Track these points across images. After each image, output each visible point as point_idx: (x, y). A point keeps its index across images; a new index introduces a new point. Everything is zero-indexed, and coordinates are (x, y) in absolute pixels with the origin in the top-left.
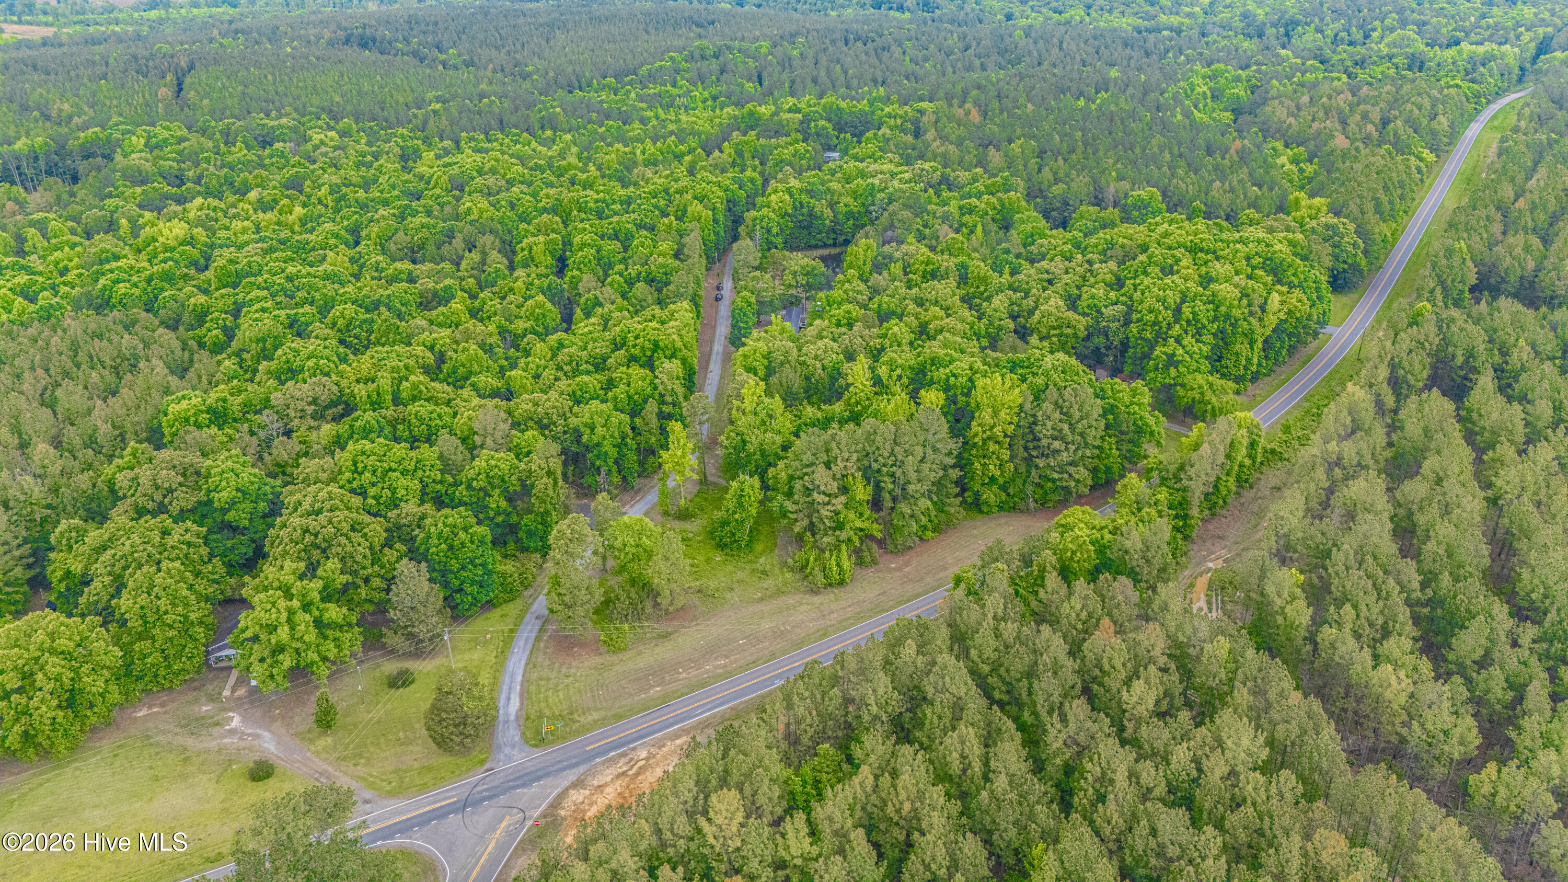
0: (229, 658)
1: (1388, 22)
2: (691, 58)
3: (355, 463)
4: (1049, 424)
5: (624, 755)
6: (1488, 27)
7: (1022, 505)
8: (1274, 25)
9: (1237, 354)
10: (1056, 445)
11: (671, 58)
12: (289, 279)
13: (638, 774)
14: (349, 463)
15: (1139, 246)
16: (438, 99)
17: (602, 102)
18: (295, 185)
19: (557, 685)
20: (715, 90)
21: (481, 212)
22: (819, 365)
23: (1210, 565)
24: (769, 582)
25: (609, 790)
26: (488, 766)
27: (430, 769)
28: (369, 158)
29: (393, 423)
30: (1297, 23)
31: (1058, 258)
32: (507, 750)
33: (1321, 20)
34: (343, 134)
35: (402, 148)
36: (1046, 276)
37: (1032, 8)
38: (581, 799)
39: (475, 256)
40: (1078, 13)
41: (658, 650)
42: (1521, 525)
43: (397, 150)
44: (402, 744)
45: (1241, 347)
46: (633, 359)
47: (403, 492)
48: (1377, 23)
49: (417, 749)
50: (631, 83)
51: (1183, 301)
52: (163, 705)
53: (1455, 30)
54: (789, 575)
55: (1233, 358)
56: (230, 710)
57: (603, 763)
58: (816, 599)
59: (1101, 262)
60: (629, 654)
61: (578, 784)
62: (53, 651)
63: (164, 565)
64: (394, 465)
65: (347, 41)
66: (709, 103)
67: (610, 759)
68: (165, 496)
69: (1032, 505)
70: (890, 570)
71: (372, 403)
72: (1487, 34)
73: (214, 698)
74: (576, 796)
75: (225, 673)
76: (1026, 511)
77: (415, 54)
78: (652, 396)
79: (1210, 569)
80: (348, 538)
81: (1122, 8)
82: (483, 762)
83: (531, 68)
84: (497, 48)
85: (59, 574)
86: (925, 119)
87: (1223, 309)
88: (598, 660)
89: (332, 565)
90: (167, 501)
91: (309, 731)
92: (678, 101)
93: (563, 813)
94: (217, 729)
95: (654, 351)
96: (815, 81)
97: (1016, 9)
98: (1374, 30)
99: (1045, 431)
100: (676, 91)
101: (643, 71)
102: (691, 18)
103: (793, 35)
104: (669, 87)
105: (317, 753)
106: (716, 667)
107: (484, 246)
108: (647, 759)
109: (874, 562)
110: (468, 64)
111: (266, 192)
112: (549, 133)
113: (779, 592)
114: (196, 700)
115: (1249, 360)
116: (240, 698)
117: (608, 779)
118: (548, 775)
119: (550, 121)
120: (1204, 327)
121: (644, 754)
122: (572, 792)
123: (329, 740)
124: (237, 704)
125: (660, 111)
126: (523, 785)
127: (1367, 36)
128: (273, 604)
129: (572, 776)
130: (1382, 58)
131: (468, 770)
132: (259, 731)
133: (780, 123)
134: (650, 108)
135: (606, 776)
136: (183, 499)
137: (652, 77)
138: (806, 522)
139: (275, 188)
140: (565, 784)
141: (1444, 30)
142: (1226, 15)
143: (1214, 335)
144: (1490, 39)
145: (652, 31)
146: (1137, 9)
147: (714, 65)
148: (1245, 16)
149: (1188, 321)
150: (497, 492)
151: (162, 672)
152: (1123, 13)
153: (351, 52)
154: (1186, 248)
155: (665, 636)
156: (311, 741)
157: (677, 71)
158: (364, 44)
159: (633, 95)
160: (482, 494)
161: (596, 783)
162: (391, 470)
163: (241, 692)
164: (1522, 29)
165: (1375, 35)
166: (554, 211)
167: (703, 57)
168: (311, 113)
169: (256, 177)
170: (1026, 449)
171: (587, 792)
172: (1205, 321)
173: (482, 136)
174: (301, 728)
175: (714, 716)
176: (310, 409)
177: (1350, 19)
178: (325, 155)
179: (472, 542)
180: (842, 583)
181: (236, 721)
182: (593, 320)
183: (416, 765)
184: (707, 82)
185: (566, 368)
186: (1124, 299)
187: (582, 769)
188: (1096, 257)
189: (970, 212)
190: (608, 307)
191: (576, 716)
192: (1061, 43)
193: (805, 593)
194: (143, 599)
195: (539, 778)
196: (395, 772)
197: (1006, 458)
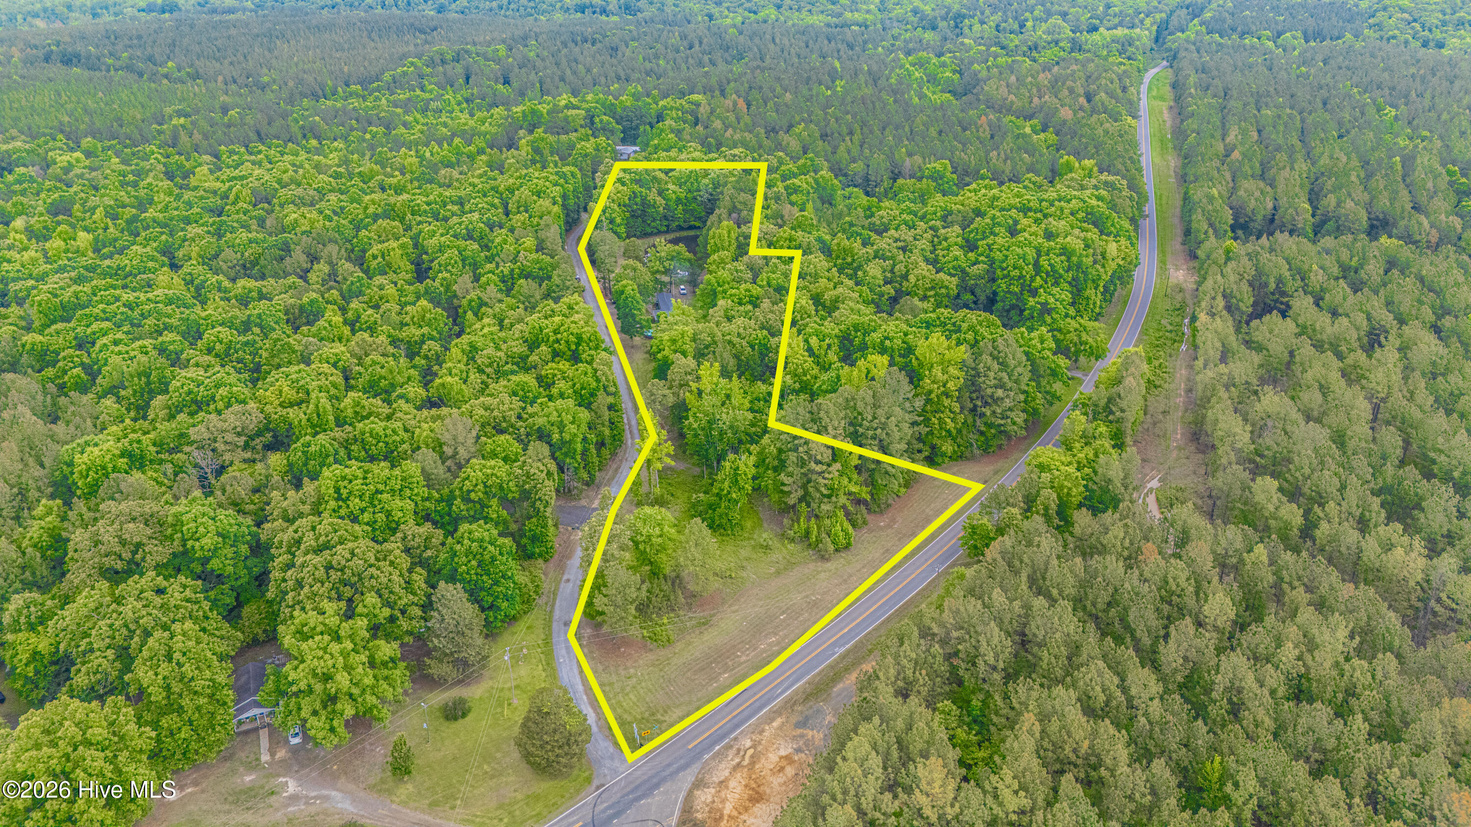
0: (254, 719)
1: (1036, 13)
2: (431, 63)
3: (337, 490)
4: (992, 374)
5: (729, 747)
6: (1115, 15)
7: (967, 454)
8: (944, 18)
9: (1088, 299)
10: (1000, 393)
11: (412, 64)
12: (129, 306)
13: (753, 763)
14: (331, 491)
15: (973, 211)
16: (180, 114)
17: (354, 109)
18: (60, 209)
19: (623, 689)
20: (466, 93)
21: (312, 222)
22: (744, 343)
23: (1149, 486)
24: (776, 556)
25: (732, 784)
26: (596, 783)
27: (537, 798)
28: (131, 177)
29: (346, 444)
30: (964, 17)
31: (903, 227)
32: (608, 763)
33: (982, 13)
34: (88, 154)
35: (165, 165)
36: (900, 244)
37: (728, 9)
38: (709, 799)
39: (322, 268)
40: (771, 13)
41: (706, 637)
42: (1403, 418)
43: (161, 167)
44: (492, 777)
45: (1090, 292)
46: (556, 354)
47: (400, 514)
48: (1027, 14)
49: (512, 779)
50: (378, 89)
51: (1039, 255)
52: (196, 783)
53: (1091, 18)
54: (792, 546)
55: (1084, 303)
56: (279, 776)
57: (713, 758)
58: (828, 565)
59: (944, 228)
60: (679, 646)
61: (700, 783)
62: (88, 743)
63: (177, 627)
64: (381, 487)
65: (47, 59)
66: (465, 105)
67: (718, 753)
68: (134, 553)
69: (977, 452)
70: (882, 529)
71: (313, 426)
72: (1116, 21)
73: (254, 765)
74: (704, 796)
75: (253, 736)
76: (972, 458)
77: (129, 68)
78: (598, 388)
79: (1151, 489)
80: (378, 569)
81: (809, 7)
82: (589, 780)
83: (266, 79)
84: (217, 60)
85: (25, 657)
86: (701, 109)
87: (1074, 259)
88: (651, 656)
89: (371, 599)
90: (138, 557)
91: (383, 781)
92: (433, 105)
93: (699, 816)
94: (273, 798)
95: (578, 344)
96: (562, 79)
97: (715, 11)
98: (1027, 20)
99: (988, 383)
100: (427, 96)
101: (387, 76)
102: (412, 25)
103: (525, 38)
104: (418, 92)
105: (404, 803)
106: (769, 645)
107: (330, 256)
108: (754, 746)
109: (865, 523)
110: (195, 76)
111: (33, 221)
112: (314, 142)
113: (790, 565)
114: (234, 771)
115: (1094, 303)
116: (282, 761)
117: (726, 773)
118: (663, 780)
119: (311, 130)
120: (1061, 277)
121: (748, 743)
122: (697, 793)
123: (410, 787)
124: (285, 767)
125: (418, 116)
126: (644, 796)
127: (1022, 26)
128: (325, 650)
129: (688, 777)
130: (1049, 43)
131: (578, 791)
132: (325, 792)
133: (566, 119)
134: (406, 112)
135: (722, 771)
136: (158, 553)
137: (396, 83)
138: (800, 493)
139: (41, 215)
140: (687, 786)
141: (1083, 19)
142: (898, 11)
143: (1070, 283)
144: (1121, 24)
145: (377, 38)
146: (822, 8)
147: (459, 69)
148: (915, 12)
149: (1047, 273)
150: (494, 502)
151: (194, 746)
152: (810, 11)
153: (56, 70)
154: (1017, 209)
155: (705, 624)
156: (390, 792)
157: (421, 77)
158: (68, 60)
159: (384, 101)
160: (478, 506)
161: (716, 779)
162: (378, 492)
163: (281, 754)
164: (1142, 15)
165: (1029, 24)
166: (386, 216)
167: (443, 62)
168: (45, 135)
169: (14, 205)
170: (972, 399)
171: (713, 791)
172: (1061, 271)
173: (243, 150)
174: (372, 780)
175: (796, 692)
176: (241, 441)
177: (1005, 12)
178: (81, 176)
179: (501, 554)
180: (847, 547)
181: (292, 787)
182: (486, 321)
183: (519, 796)
184: (456, 85)
185: (489, 370)
186: (982, 258)
187: (695, 768)
188: (939, 224)
189: (796, 191)
190: (498, 307)
191: (659, 716)
192: (773, 39)
193: (815, 561)
194: (165, 669)
195: (657, 786)
196: (500, 807)
197: (958, 411)
